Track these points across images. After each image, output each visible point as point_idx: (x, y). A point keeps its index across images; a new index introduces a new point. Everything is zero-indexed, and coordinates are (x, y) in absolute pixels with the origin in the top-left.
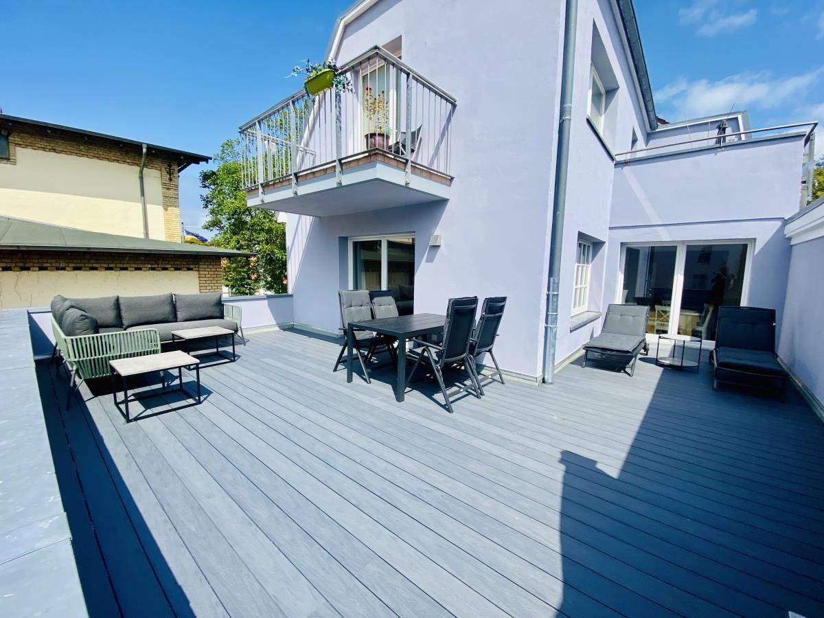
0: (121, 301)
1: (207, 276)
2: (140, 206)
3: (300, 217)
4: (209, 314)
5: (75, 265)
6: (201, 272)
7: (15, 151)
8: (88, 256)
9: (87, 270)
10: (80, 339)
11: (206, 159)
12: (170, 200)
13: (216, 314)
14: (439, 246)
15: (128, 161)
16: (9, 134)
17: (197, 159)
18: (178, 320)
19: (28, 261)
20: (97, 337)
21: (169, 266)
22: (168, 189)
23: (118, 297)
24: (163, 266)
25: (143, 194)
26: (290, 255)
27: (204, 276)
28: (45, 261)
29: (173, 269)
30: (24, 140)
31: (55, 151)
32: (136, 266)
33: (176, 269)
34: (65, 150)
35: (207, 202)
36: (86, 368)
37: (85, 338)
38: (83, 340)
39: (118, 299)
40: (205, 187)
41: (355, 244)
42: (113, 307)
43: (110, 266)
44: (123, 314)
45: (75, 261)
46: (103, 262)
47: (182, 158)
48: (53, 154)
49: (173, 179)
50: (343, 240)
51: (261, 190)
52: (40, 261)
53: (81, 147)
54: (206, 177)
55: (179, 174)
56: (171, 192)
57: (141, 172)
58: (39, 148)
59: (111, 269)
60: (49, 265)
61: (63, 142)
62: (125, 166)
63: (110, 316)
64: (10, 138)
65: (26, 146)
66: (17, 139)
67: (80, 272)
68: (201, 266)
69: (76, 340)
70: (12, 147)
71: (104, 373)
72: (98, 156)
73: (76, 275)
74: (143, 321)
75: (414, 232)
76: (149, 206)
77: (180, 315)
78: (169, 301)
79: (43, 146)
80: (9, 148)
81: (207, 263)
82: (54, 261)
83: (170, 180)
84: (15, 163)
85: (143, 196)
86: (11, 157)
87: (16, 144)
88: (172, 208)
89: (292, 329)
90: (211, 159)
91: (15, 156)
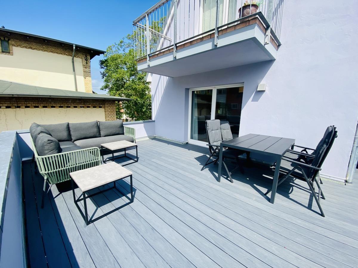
0: (70, 126)
1: (109, 111)
2: (73, 76)
3: (160, 77)
4: (117, 132)
5: (43, 105)
6: (106, 109)
7: (12, 48)
8: (50, 100)
9: (49, 108)
10: (49, 158)
11: (103, 53)
12: (87, 73)
13: (121, 132)
14: (264, 91)
15: (66, 53)
16: (9, 40)
17: (98, 53)
18: (101, 136)
19: (19, 103)
20: (60, 155)
21: (91, 105)
22: (86, 68)
23: (68, 123)
24: (88, 106)
25: (74, 70)
26: (154, 99)
27: (107, 111)
28: (28, 103)
29: (92, 107)
30: (16, 43)
31: (31, 48)
32: (74, 105)
33: (94, 107)
34: (36, 48)
35: (103, 75)
36: (54, 177)
37: (51, 157)
38: (50, 158)
39: (68, 124)
40: (102, 68)
41: (193, 92)
42: (66, 129)
43: (62, 105)
44: (72, 133)
45: (43, 103)
46: (58, 103)
47: (92, 52)
48: (30, 50)
49: (88, 63)
50: (187, 90)
51: (148, 58)
52: (26, 103)
53: (44, 47)
54: (102, 63)
55: (91, 61)
56: (87, 70)
57: (73, 59)
58: (23, 47)
59: (62, 107)
60: (30, 105)
61: (35, 44)
62: (65, 56)
63: (64, 135)
64: (9, 42)
65: (18, 46)
66: (13, 42)
67: (47, 108)
68: (106, 106)
69: (46, 158)
70: (10, 46)
71: (65, 179)
72: (52, 51)
73: (45, 110)
74: (82, 137)
75: (244, 83)
76: (77, 76)
77: (102, 133)
78: (96, 125)
79: (25, 46)
80: (9, 47)
81: (108, 104)
82: (33, 103)
83: (87, 63)
84: (12, 55)
85: (74, 71)
86: (10, 52)
87: (12, 45)
88: (87, 77)
89: (154, 139)
90: (106, 52)
91: (12, 51)
